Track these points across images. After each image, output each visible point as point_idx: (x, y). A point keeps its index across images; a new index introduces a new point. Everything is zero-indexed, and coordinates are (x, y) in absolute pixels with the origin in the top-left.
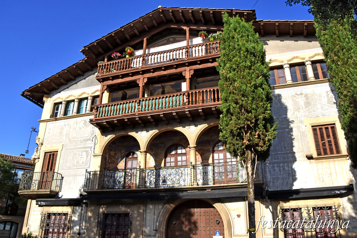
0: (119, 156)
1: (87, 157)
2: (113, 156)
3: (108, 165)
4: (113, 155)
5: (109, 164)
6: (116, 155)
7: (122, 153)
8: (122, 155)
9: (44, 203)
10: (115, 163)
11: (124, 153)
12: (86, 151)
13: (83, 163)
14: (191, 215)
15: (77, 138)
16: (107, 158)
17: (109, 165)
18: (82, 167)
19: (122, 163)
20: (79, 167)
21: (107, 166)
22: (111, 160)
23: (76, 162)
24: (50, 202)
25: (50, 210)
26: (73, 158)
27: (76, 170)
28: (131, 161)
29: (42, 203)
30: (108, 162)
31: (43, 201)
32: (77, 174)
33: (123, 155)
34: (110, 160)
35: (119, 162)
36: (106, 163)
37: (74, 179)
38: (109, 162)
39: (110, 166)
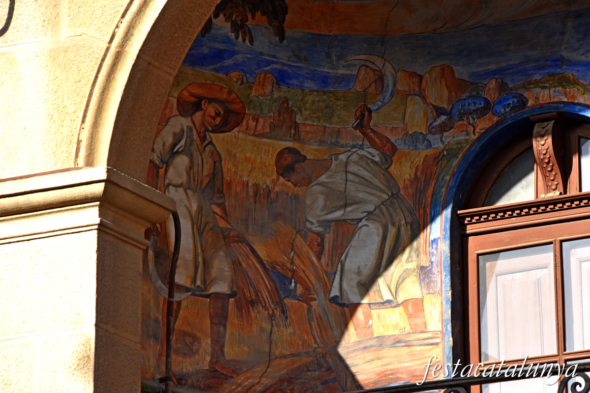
0: (356, 191)
2: (262, 195)
3: (206, 344)
4: (268, 178)
5: (220, 318)
6: (308, 181)
7: (389, 152)
8: (390, 180)
10: (307, 298)
11: (414, 139)
16: (186, 241)
17: (218, 343)
19: (412, 289)
21: (191, 352)
22: (236, 265)
28: (547, 257)
30: (201, 292)
33: (403, 171)
34: (221, 265)
35: (366, 286)
36: (171, 310)
38: (221, 287)
39: (230, 352)
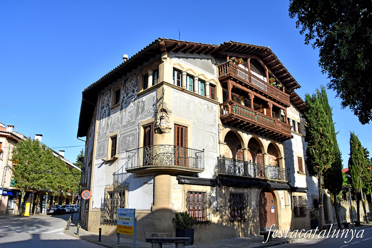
1: (214, 142)
9: (188, 181)
12: (213, 137)
13: (212, 147)
14: (264, 195)
15: (204, 121)
18: (212, 151)
20: (209, 150)
23: (206, 144)
24: (193, 181)
25: (191, 189)
26: (203, 140)
27: (207, 152)
29: (186, 181)
31: (187, 179)
32: (209, 157)
37: (207, 161)
